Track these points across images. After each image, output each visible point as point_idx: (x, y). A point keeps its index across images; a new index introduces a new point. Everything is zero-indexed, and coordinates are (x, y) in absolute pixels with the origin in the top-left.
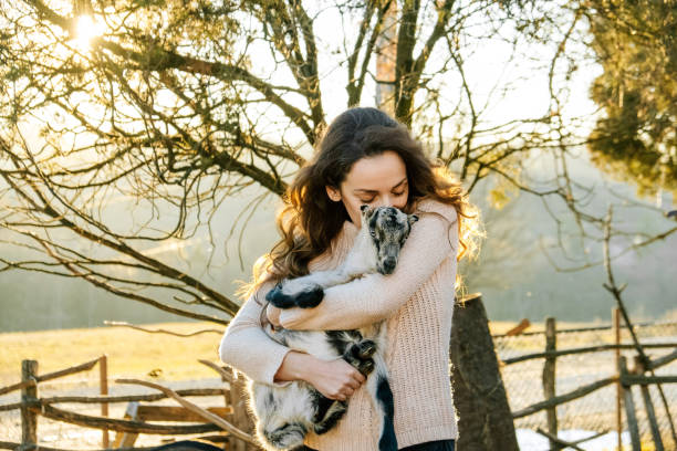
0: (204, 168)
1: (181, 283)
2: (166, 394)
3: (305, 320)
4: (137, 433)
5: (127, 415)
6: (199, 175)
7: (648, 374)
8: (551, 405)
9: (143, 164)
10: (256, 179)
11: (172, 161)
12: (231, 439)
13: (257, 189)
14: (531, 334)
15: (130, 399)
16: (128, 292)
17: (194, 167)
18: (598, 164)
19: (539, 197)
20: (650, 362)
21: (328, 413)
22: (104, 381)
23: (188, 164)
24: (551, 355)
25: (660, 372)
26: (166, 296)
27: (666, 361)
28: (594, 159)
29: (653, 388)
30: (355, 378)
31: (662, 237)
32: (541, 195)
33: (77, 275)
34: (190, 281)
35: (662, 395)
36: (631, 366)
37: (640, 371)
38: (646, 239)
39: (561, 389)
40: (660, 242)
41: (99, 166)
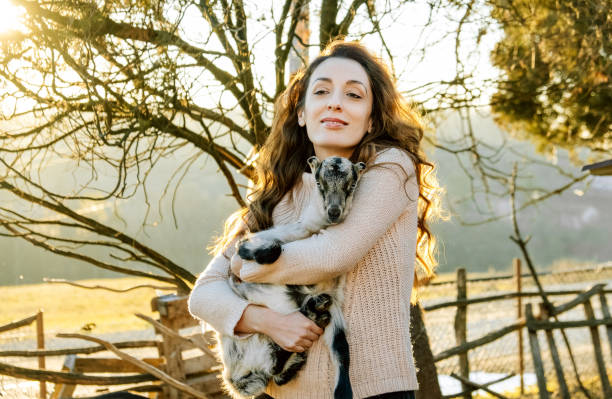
0: (143, 130)
1: (117, 241)
2: (104, 347)
3: (264, 275)
4: (75, 384)
5: (65, 368)
6: (138, 136)
7: (552, 320)
8: (462, 350)
9: (81, 127)
10: (190, 140)
11: (110, 124)
12: (164, 388)
13: (191, 149)
14: (439, 284)
15: (68, 352)
16: (65, 250)
17: (132, 129)
18: (500, 123)
19: (453, 155)
20: (554, 308)
21: (287, 365)
22: (41, 335)
23: (126, 126)
24: (462, 303)
25: (563, 317)
26: (102, 254)
27: (569, 307)
28: (496, 120)
29: (557, 333)
30: (311, 330)
31: (558, 192)
32: (456, 153)
33: (17, 235)
34: (125, 239)
35: (566, 339)
36: (536, 311)
37: (544, 317)
38: (543, 194)
39: (472, 335)
40: (557, 196)
41: (38, 130)
